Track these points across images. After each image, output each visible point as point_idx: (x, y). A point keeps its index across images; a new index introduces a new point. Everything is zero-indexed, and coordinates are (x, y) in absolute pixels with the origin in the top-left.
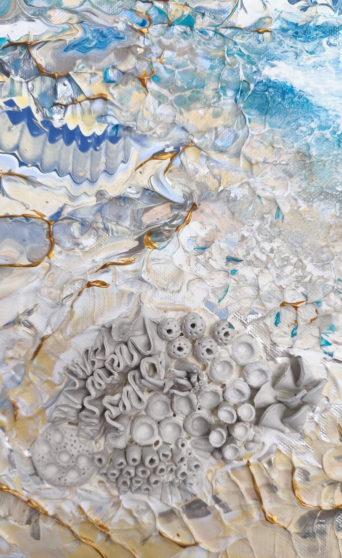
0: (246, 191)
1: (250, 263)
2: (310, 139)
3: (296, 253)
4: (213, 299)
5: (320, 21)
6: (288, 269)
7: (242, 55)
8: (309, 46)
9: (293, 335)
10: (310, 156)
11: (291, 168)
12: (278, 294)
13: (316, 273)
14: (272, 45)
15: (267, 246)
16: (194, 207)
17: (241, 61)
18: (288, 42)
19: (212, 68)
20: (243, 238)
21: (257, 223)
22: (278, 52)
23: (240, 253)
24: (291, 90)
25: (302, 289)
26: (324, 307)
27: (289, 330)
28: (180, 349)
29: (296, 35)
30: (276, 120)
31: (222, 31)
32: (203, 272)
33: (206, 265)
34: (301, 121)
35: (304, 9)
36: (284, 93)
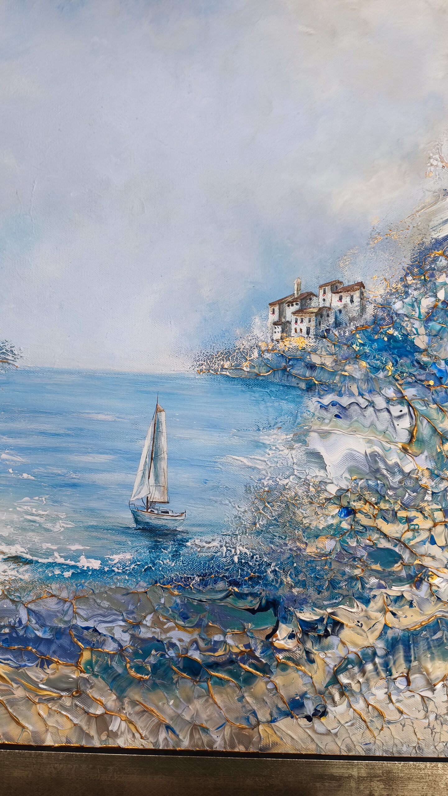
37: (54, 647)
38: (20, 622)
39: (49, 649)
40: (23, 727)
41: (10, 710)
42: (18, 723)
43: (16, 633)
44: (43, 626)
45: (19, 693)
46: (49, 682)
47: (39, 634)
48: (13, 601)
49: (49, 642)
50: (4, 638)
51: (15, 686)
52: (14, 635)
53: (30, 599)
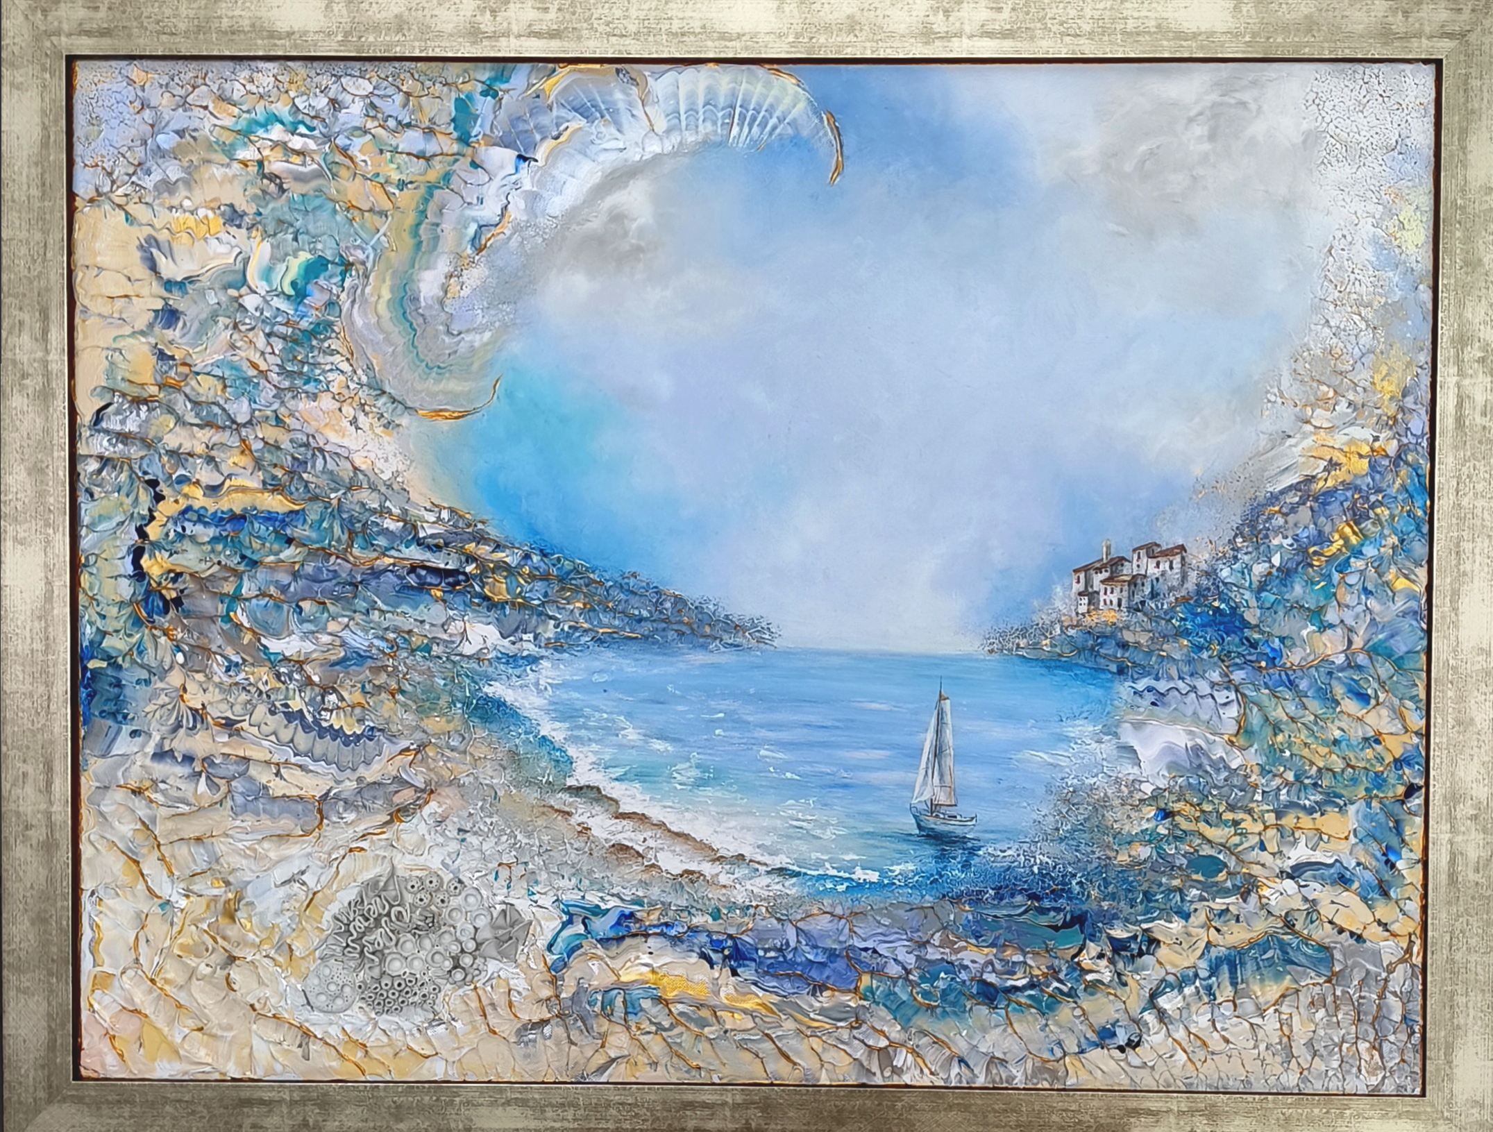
0: (471, 779)
1: (475, 833)
2: (517, 741)
3: (509, 827)
4: (448, 861)
5: (525, 653)
6: (504, 838)
7: (468, 676)
8: (518, 671)
9: (508, 887)
10: (518, 755)
11: (504, 763)
12: (497, 857)
13: (525, 841)
14: (490, 670)
15: (488, 821)
16: (432, 792)
17: (468, 681)
18: (502, 667)
19: (445, 685)
20: (471, 815)
21: (480, 804)
22: (495, 676)
23: (468, 826)
24: (504, 704)
25: (514, 853)
26: (531, 866)
27: (505, 884)
28: (421, 900)
29: (507, 663)
30: (494, 727)
31: (453, 657)
32: (441, 840)
33: (443, 834)
34: (512, 728)
35: (514, 643)
36: (499, 706)
37: (827, 972)
38: (788, 944)
39: (821, 973)
40: (795, 1064)
41: (780, 1045)
42: (787, 1058)
43: (784, 957)
44: (815, 947)
45: (789, 1025)
46: (823, 1011)
47: (811, 957)
48: (779, 920)
49: (823, 965)
50: (769, 962)
51: (783, 1017)
52: (781, 959)
53: (799, 917)
